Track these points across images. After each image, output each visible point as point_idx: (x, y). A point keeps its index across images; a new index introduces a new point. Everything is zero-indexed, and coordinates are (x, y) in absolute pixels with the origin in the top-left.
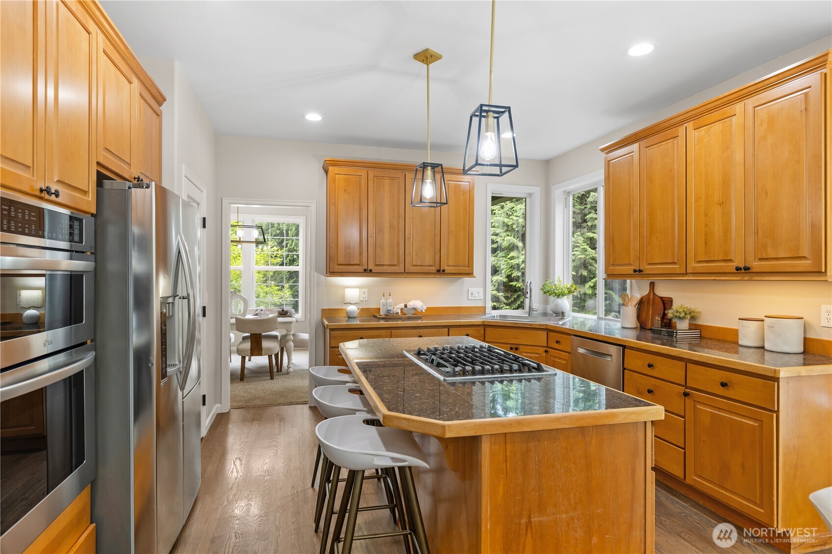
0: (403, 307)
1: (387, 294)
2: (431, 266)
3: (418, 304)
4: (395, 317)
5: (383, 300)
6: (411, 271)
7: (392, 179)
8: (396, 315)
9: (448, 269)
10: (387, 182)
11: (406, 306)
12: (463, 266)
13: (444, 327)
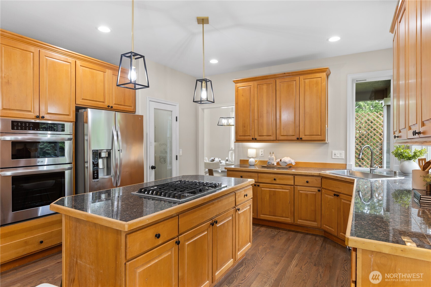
0: (279, 161)
1: (272, 153)
2: (294, 135)
3: (287, 159)
4: (272, 167)
5: (269, 156)
6: (280, 139)
7: (268, 84)
8: (272, 165)
9: (304, 138)
10: (265, 87)
11: (281, 160)
12: (316, 135)
13: (292, 175)
